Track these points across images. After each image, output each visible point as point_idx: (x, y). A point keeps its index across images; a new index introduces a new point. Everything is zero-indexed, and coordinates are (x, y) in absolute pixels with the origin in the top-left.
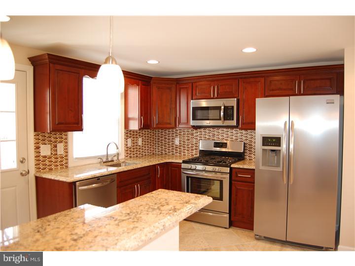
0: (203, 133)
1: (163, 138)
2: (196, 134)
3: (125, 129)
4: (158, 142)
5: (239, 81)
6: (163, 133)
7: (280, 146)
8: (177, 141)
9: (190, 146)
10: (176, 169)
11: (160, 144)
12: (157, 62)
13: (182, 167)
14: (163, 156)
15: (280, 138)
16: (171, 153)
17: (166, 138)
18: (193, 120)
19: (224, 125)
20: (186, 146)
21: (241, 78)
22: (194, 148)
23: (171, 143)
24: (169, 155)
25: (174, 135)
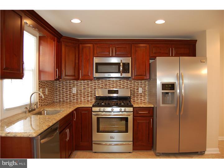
0: (97, 84)
1: (61, 89)
2: (91, 85)
3: (39, 80)
4: (56, 91)
5: (131, 45)
6: (61, 84)
7: (174, 90)
8: (74, 90)
9: (86, 94)
10: (86, 112)
11: (58, 93)
12: (80, 21)
13: (93, 110)
14: (61, 103)
15: (174, 84)
16: (69, 100)
17: (63, 88)
18: (96, 73)
19: (122, 76)
20: (82, 94)
21: (133, 44)
22: (90, 95)
23: (68, 92)
24: (67, 102)
25: (72, 85)
